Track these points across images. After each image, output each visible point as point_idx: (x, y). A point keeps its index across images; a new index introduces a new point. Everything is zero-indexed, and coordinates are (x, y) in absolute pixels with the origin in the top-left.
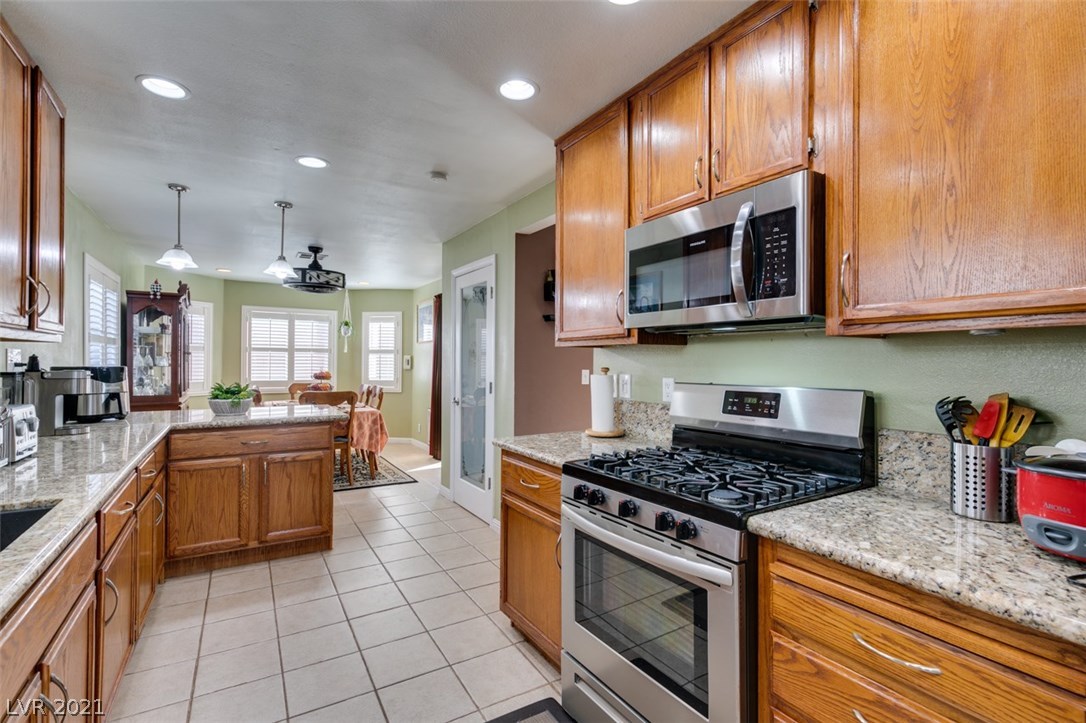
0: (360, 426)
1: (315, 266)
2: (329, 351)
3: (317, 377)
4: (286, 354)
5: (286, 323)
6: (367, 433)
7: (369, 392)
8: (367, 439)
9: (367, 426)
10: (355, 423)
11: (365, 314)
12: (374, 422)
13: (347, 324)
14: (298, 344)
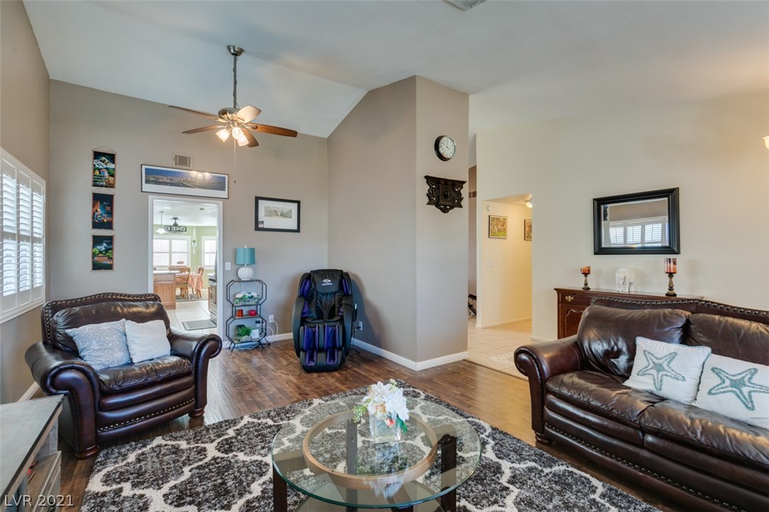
0: (192, 280)
1: (175, 225)
2: (187, 253)
3: (178, 263)
4: (168, 254)
5: (168, 241)
6: (196, 283)
7: (200, 269)
8: (195, 284)
9: (195, 280)
10: (190, 279)
11: (203, 237)
12: (198, 279)
13: (194, 241)
14: (173, 250)
